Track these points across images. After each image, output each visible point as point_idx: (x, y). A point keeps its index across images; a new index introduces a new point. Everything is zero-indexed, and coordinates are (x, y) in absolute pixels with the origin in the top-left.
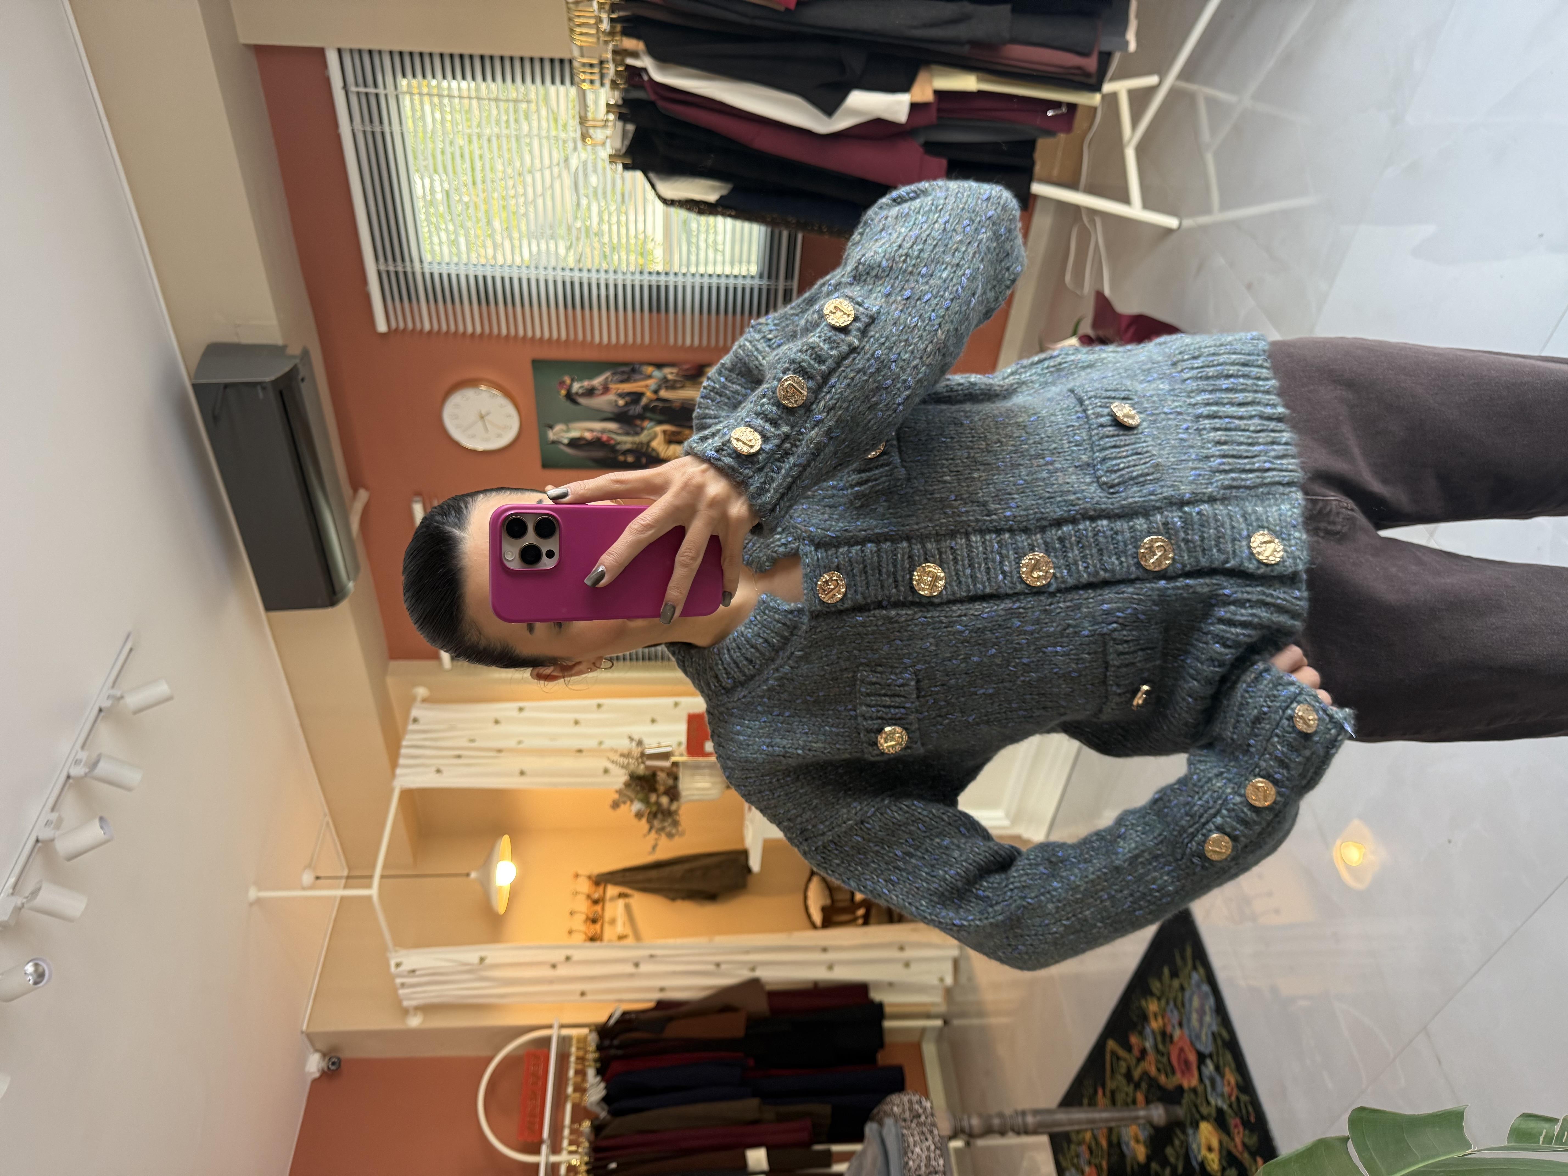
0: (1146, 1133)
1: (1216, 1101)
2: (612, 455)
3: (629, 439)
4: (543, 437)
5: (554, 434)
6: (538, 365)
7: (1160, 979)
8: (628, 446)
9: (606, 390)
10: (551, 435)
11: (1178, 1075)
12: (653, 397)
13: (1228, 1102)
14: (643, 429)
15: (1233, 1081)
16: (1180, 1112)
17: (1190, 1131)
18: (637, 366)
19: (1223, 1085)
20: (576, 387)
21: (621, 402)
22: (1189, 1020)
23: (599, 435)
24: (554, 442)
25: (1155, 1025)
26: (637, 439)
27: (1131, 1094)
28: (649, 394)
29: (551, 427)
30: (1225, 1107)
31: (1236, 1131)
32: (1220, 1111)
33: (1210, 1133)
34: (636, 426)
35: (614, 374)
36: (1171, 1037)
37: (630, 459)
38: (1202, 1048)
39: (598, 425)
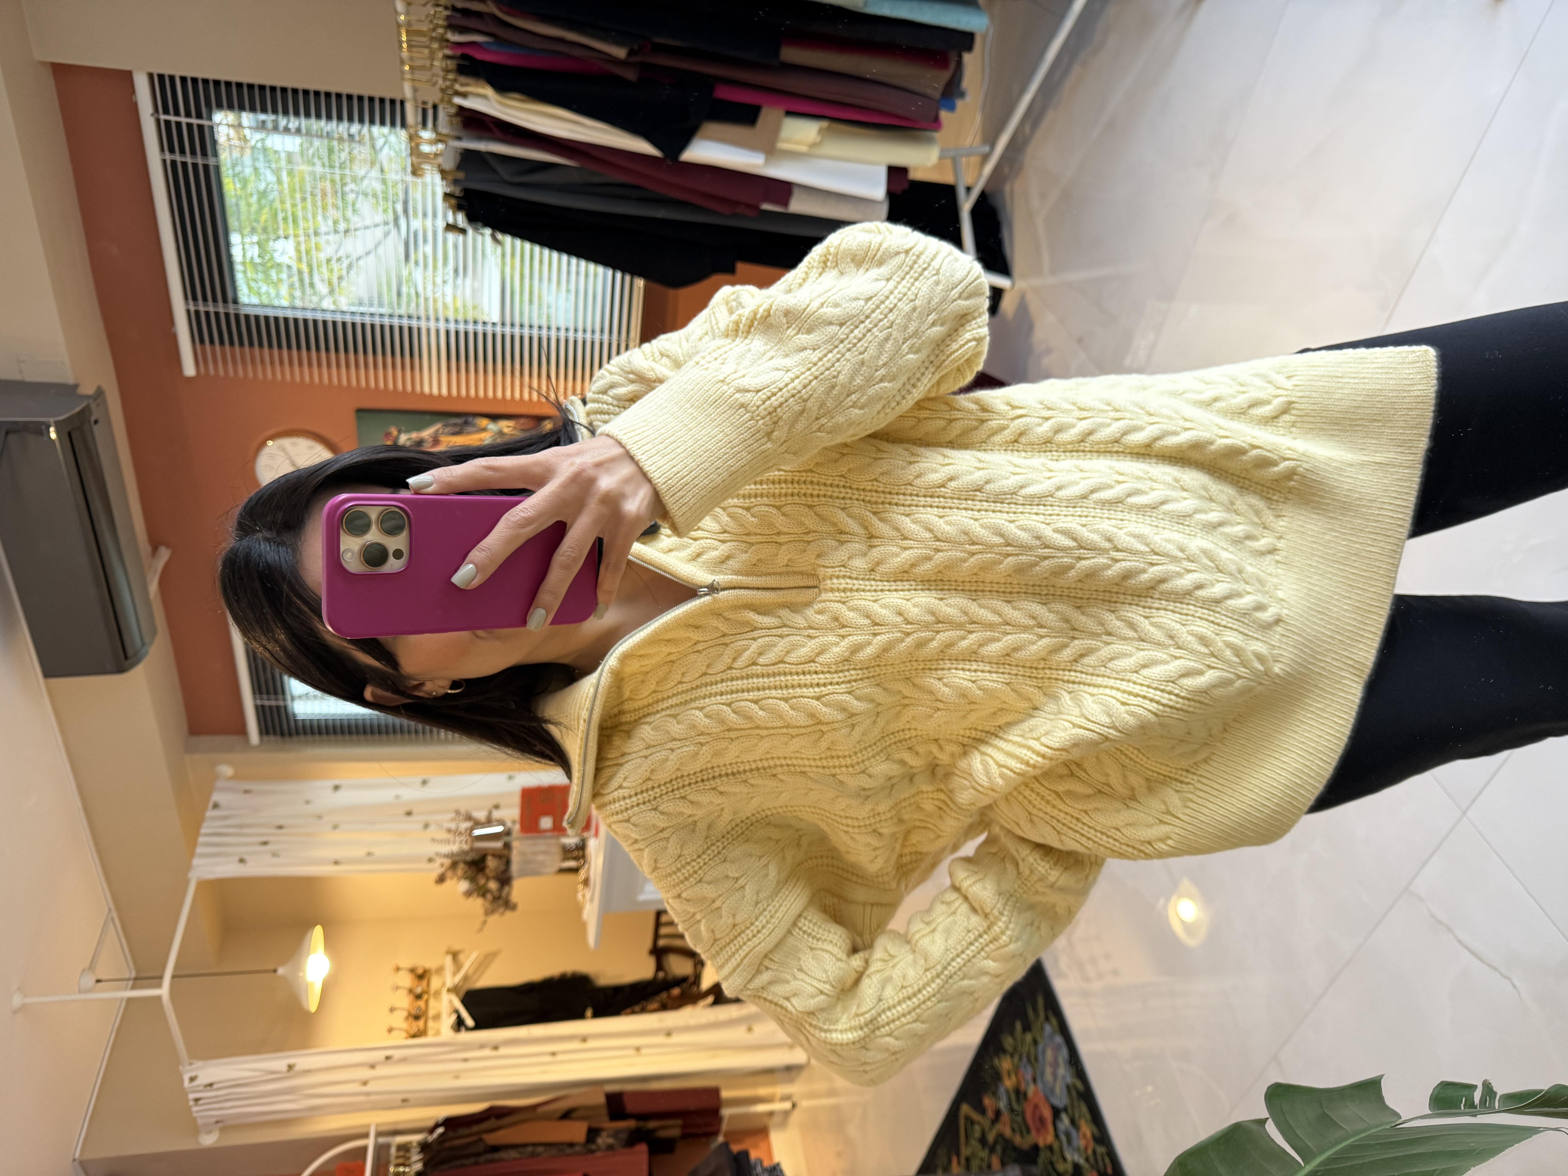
1: (1073, 1156)
6: (362, 413)
7: (1012, 1035)
9: (436, 442)
11: (1034, 1133)
13: (1084, 1155)
15: (1088, 1132)
18: (470, 418)
19: (1079, 1139)
20: (404, 439)
22: (1043, 1074)
25: (1009, 1083)
27: (986, 1159)
30: (1082, 1162)
35: (445, 426)
36: (1025, 1094)
38: (1056, 1102)
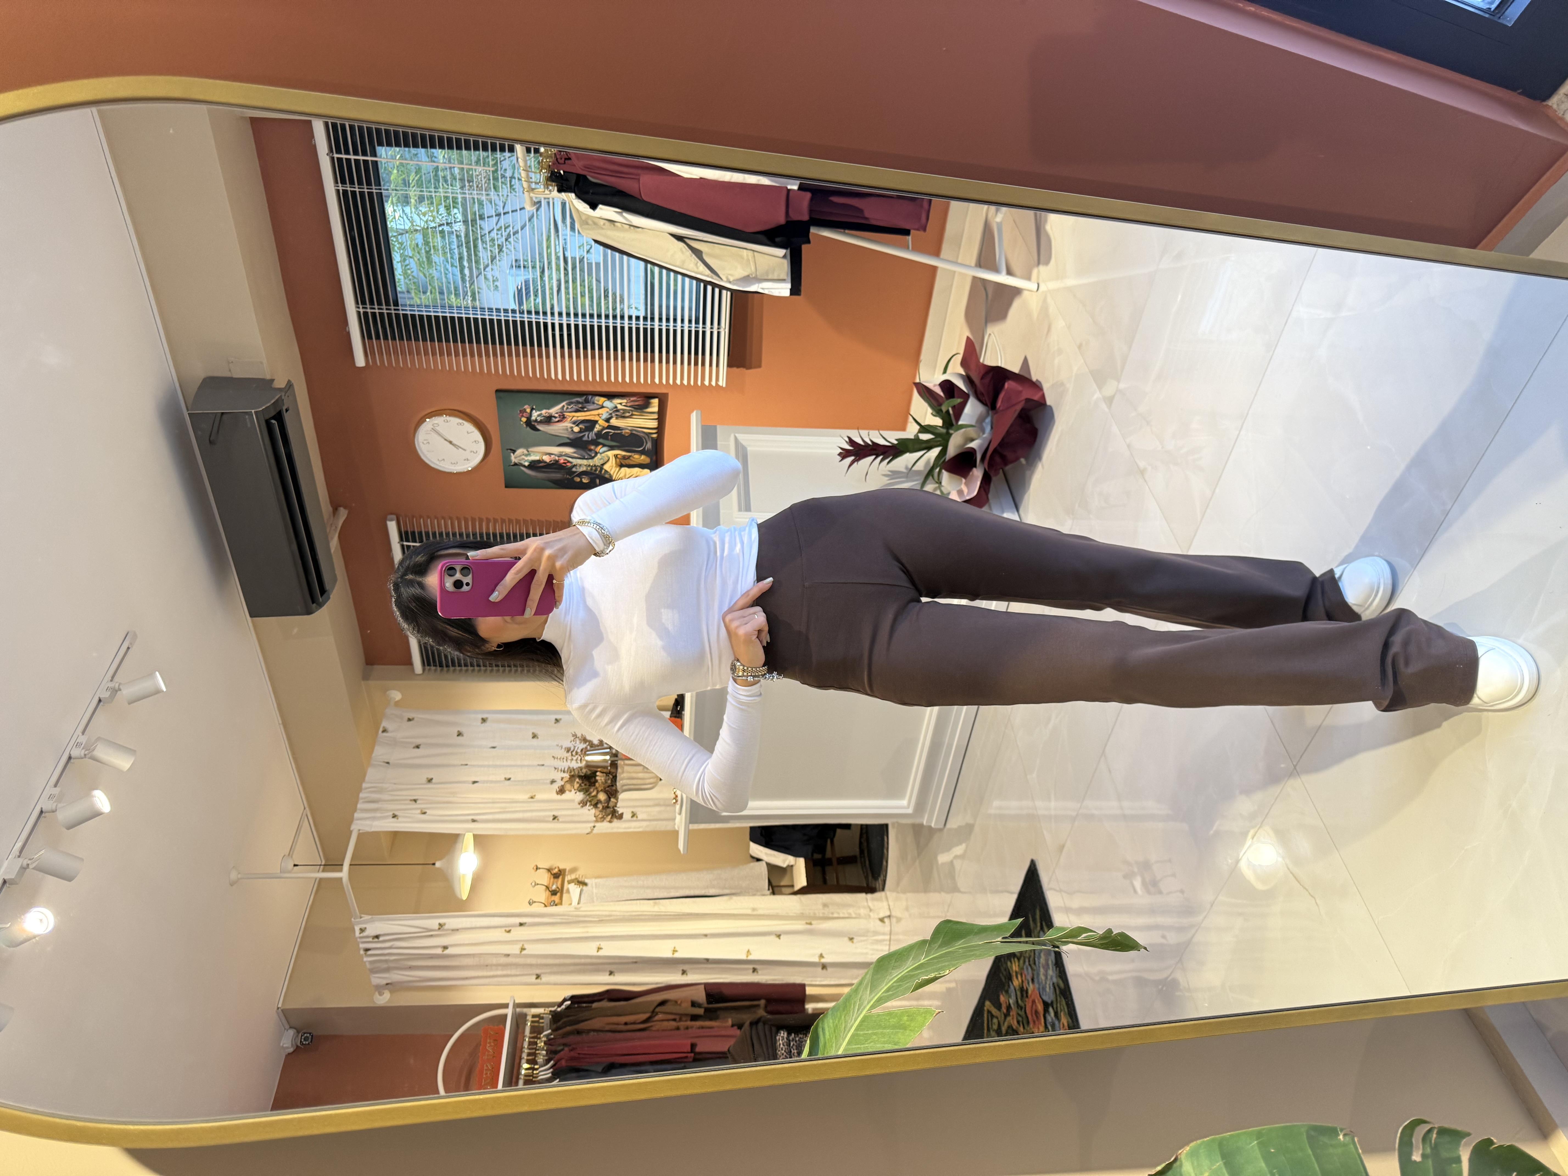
2: (568, 476)
3: (585, 462)
5: (515, 458)
6: (501, 394)
8: (584, 469)
9: (563, 418)
10: (513, 458)
11: (1031, 1025)
12: (606, 424)
14: (596, 453)
15: (1066, 1024)
18: (590, 397)
20: (535, 415)
22: (1038, 974)
23: (557, 458)
24: (515, 464)
25: (1016, 982)
26: (591, 462)
28: (601, 422)
29: (514, 452)
34: (591, 450)
36: (1027, 991)
37: (585, 480)
38: (1046, 998)
39: (556, 450)
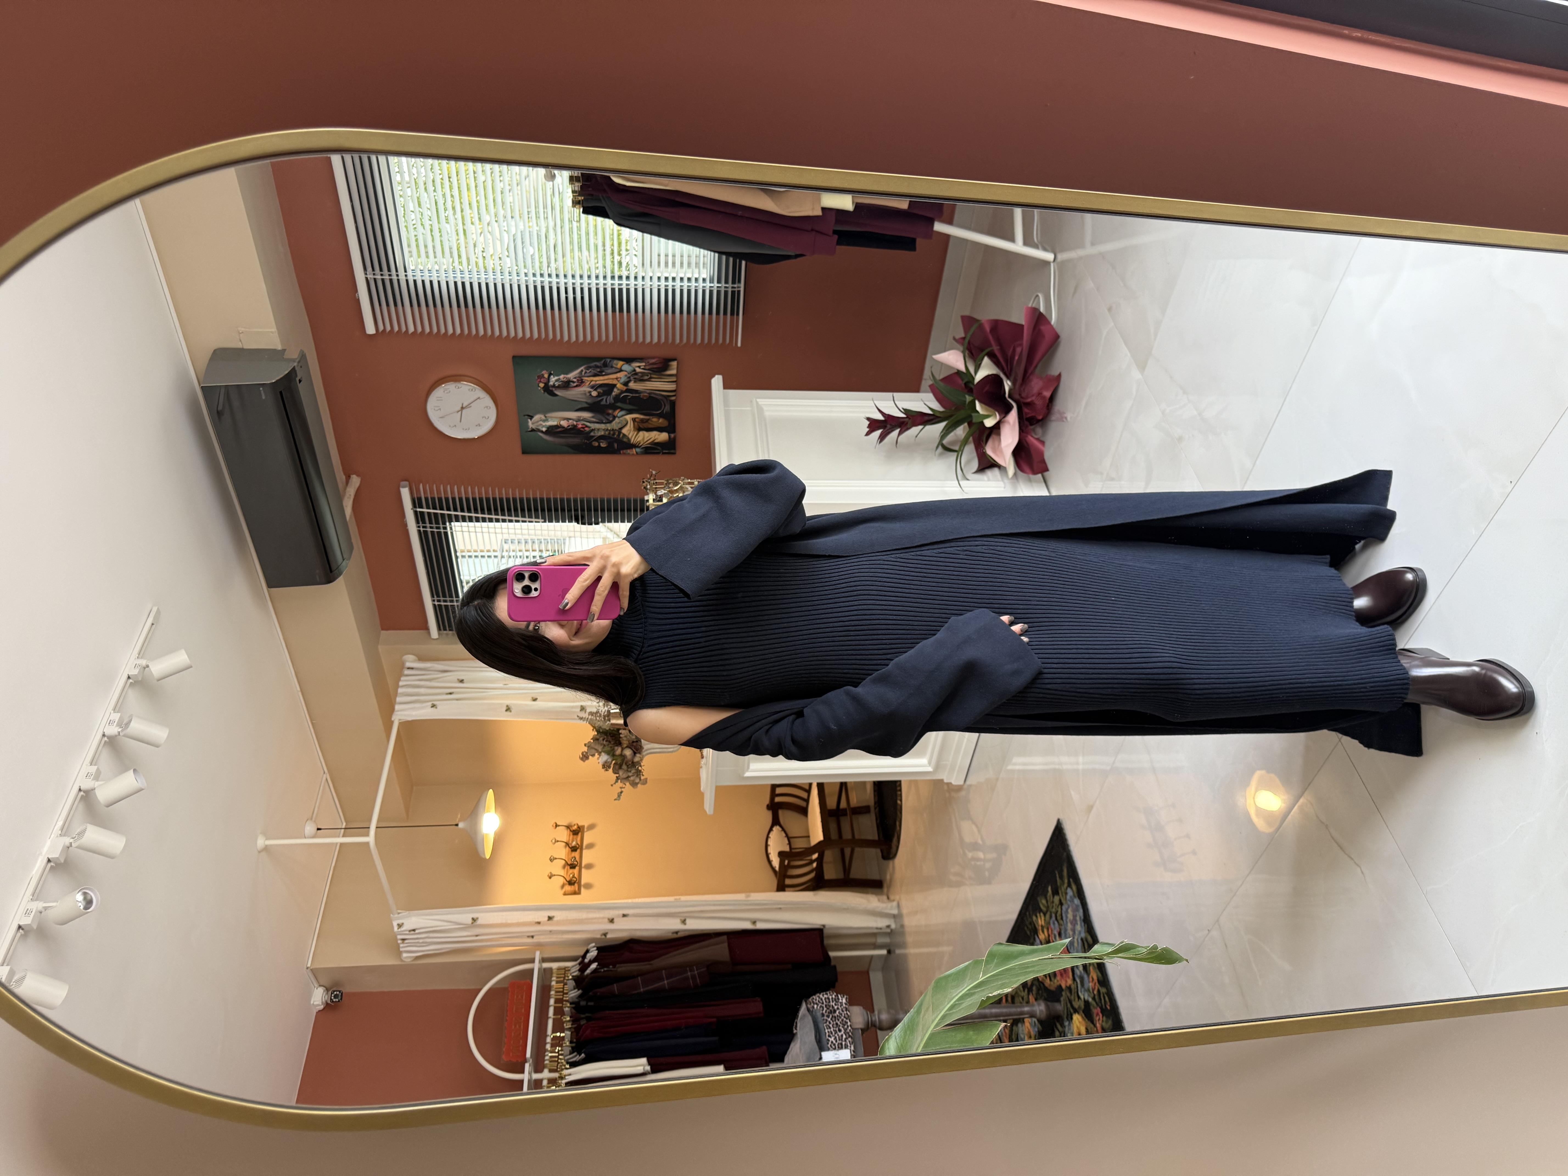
0: (1036, 1030)
1: (1084, 995)
2: (586, 441)
3: (603, 426)
4: (523, 426)
5: (533, 424)
6: (518, 360)
7: (1046, 898)
8: (601, 433)
9: (581, 382)
10: (531, 424)
11: (1058, 978)
12: (624, 388)
13: (1092, 995)
14: (614, 417)
15: (1095, 978)
16: (1059, 1007)
17: (1066, 1023)
18: (608, 360)
19: (1089, 982)
20: (553, 379)
21: (594, 393)
22: (1066, 930)
23: (575, 423)
24: (533, 430)
25: (1042, 936)
26: (609, 426)
27: (1026, 997)
28: (619, 386)
29: (531, 417)
30: (1090, 1000)
31: (1098, 1018)
32: (1086, 1003)
33: (1079, 1022)
34: (608, 414)
35: (587, 368)
37: (603, 445)
39: (574, 415)
